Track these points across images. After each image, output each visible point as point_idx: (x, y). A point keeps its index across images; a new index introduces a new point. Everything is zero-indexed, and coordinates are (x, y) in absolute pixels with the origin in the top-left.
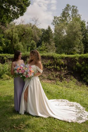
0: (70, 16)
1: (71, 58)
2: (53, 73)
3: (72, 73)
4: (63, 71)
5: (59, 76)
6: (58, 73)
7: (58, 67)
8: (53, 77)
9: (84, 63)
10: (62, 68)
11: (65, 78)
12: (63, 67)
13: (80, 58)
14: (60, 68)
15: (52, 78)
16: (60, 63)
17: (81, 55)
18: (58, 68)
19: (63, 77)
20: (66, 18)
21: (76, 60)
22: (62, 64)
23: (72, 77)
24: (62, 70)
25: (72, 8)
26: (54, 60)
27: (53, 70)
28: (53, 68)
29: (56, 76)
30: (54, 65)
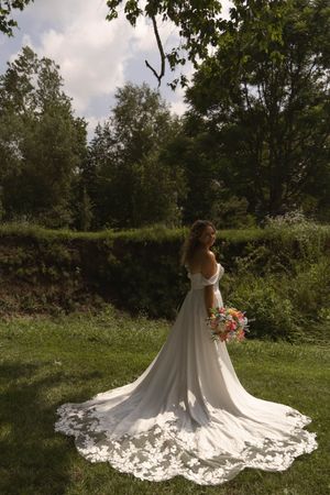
0: (33, 91)
1: (92, 243)
2: (37, 290)
3: (97, 285)
4: (70, 282)
5: (56, 298)
6: (53, 288)
7: (53, 271)
8: (41, 302)
9: (129, 255)
10: (66, 274)
11: (77, 304)
12: (67, 271)
13: (118, 241)
14: (60, 271)
15: (36, 306)
16: (57, 257)
17: (119, 234)
18: (54, 273)
19: (70, 301)
20: (19, 96)
21: (106, 246)
22: (66, 260)
23: (99, 299)
24: (67, 279)
25: (44, 66)
26: (37, 247)
27: (35, 279)
28: (34, 274)
29: (50, 300)
30: (39, 264)
